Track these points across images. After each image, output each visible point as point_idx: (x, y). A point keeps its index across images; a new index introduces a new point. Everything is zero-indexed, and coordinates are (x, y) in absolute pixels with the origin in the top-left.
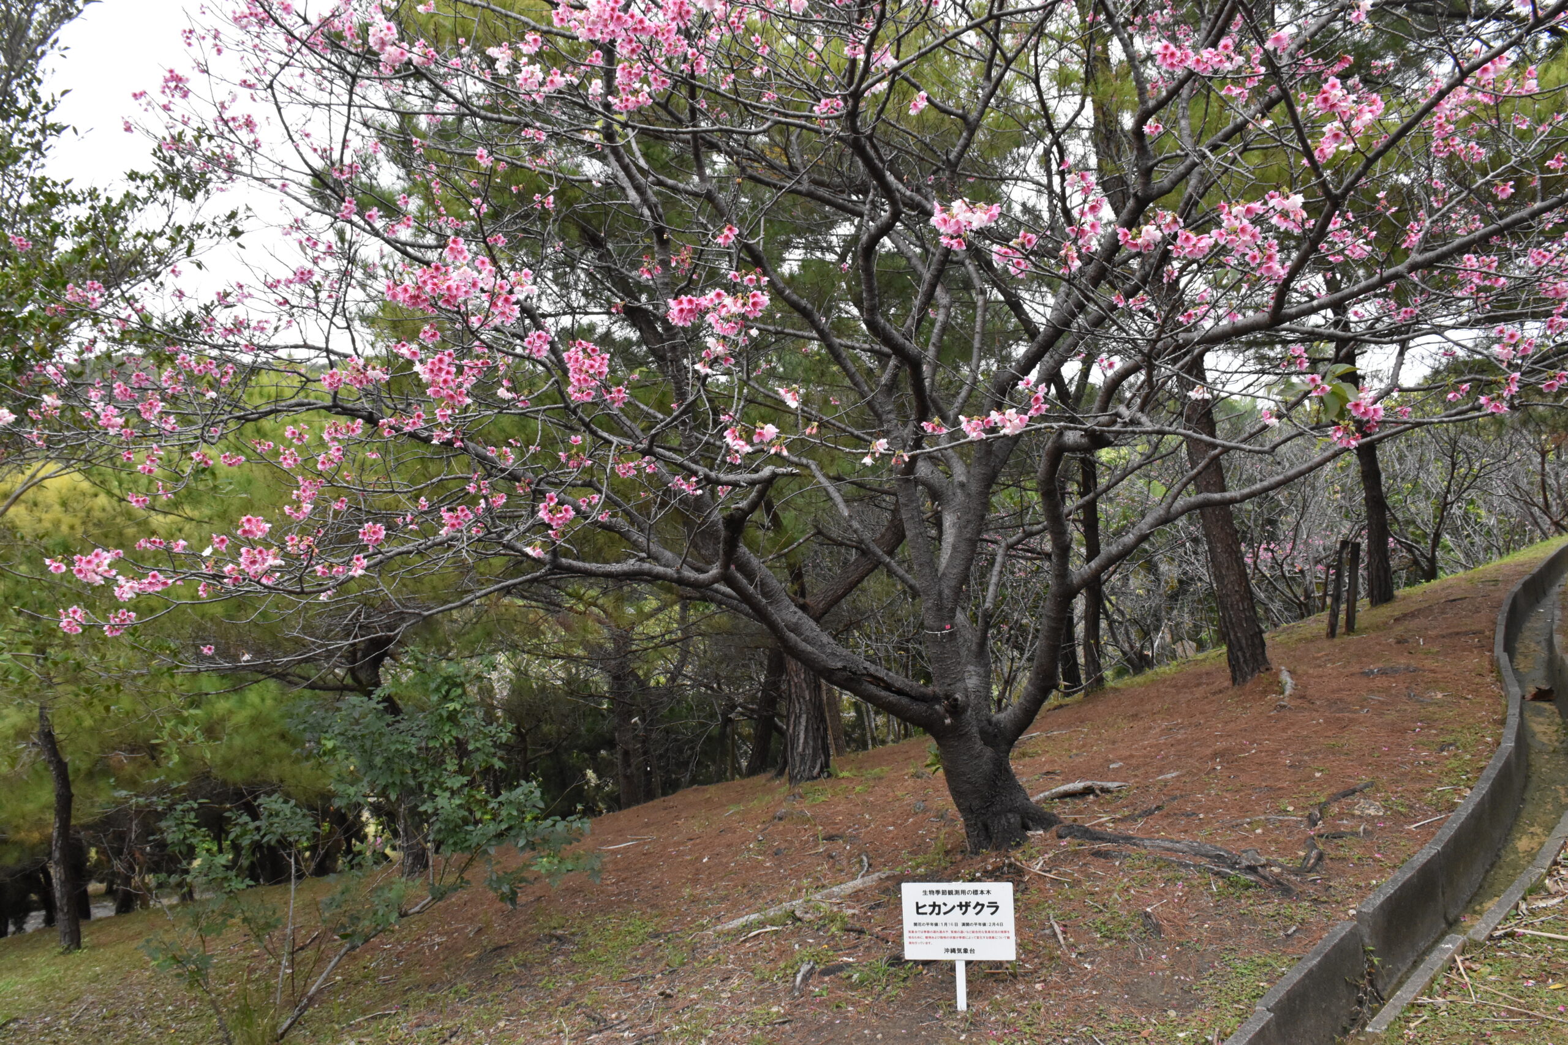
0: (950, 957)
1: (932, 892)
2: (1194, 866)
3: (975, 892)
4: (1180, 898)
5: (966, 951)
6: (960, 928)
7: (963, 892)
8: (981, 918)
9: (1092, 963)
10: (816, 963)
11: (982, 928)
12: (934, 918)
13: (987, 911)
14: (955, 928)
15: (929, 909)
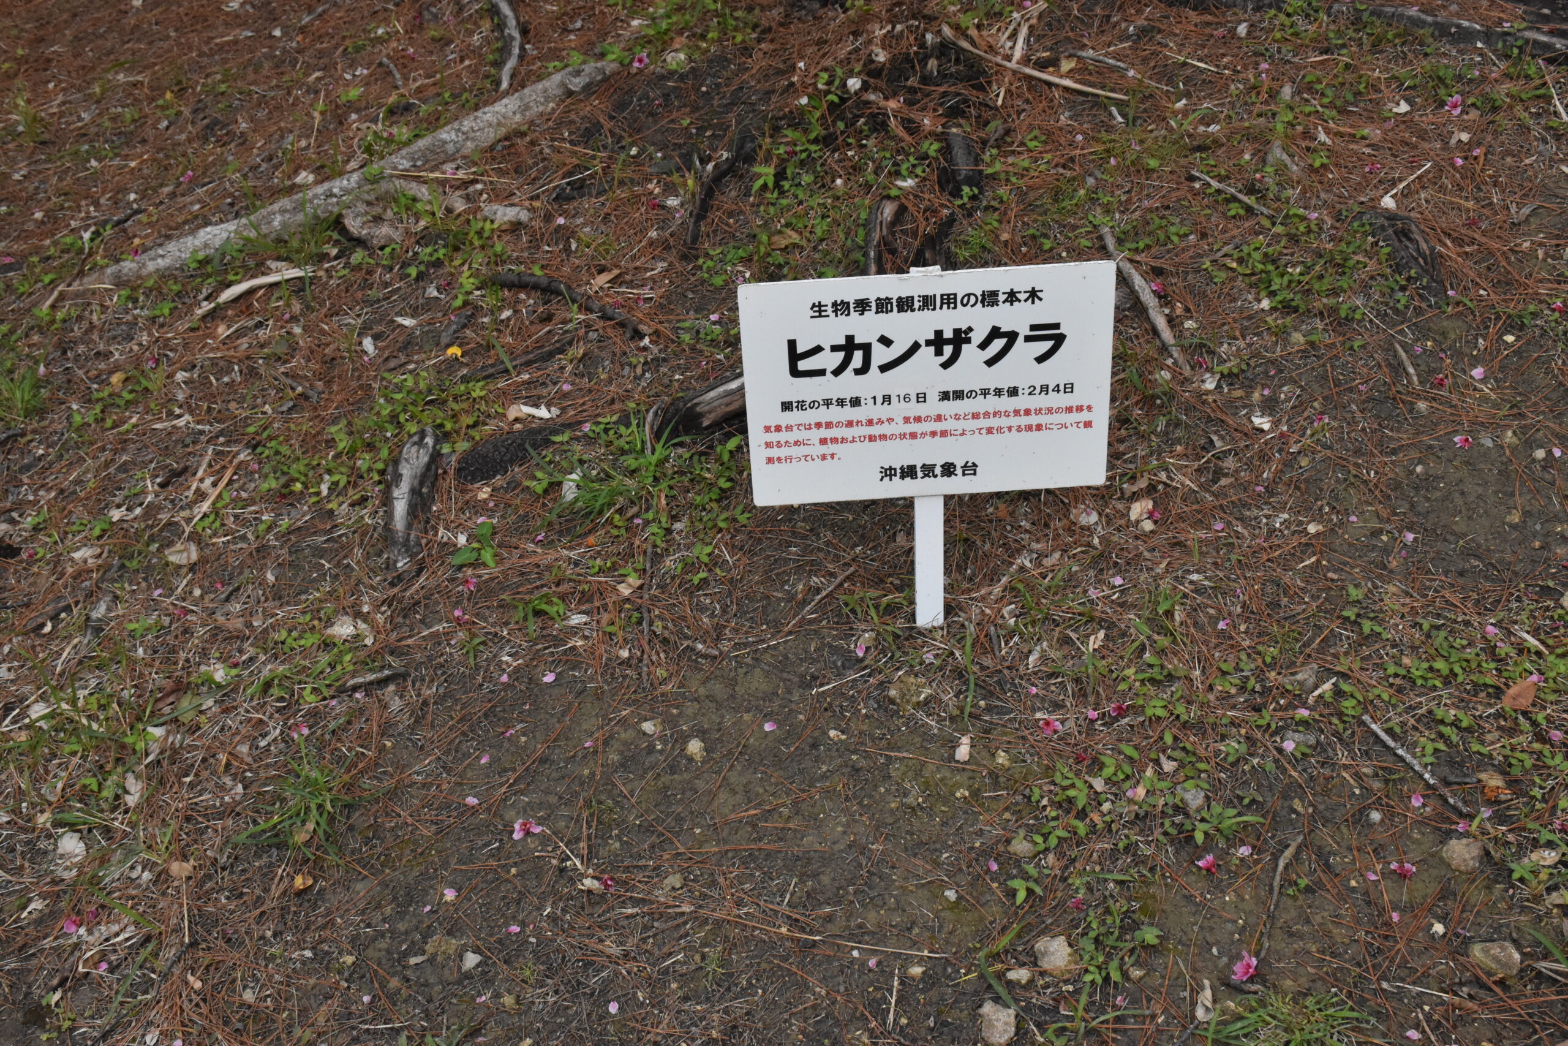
0: (898, 488)
1: (841, 307)
2: (1487, 36)
3: (990, 298)
4: (1465, 148)
5: (948, 470)
6: (934, 406)
7: (949, 300)
8: (1003, 374)
9: (1269, 406)
10: (443, 436)
11: (1006, 403)
12: (849, 384)
13: (1024, 352)
14: (915, 409)
15: (830, 360)
